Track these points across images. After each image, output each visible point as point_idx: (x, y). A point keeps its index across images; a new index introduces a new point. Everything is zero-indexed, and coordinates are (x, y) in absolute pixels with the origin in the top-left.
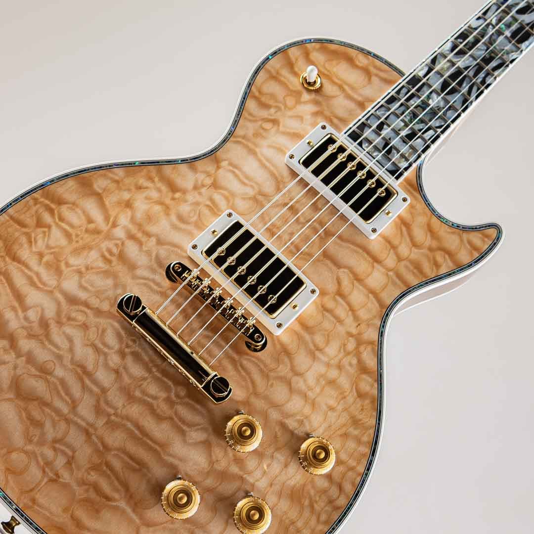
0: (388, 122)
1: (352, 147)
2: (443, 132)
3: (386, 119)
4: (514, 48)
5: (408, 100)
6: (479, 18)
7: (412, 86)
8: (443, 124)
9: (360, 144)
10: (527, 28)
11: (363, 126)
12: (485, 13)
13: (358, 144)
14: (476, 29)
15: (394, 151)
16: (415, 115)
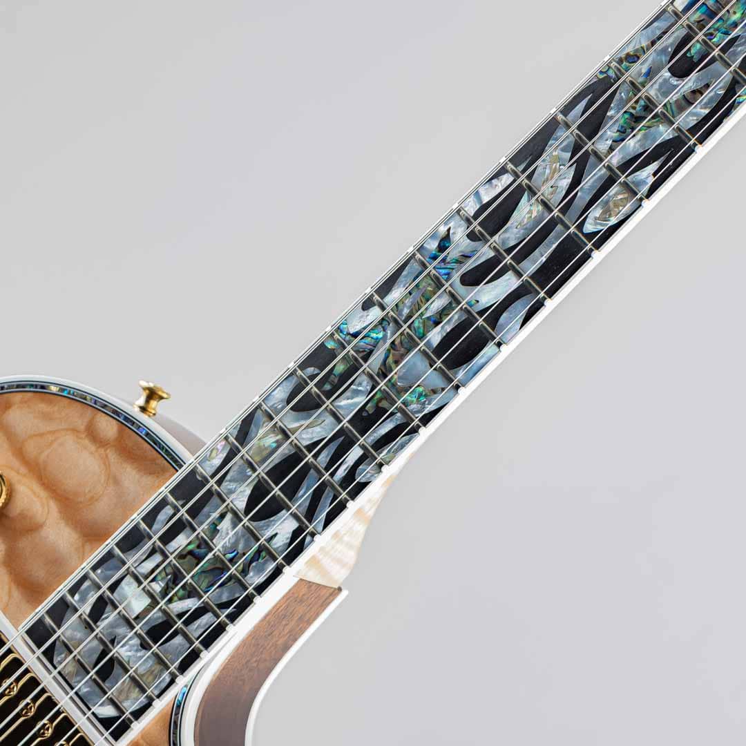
0: (115, 597)
1: (32, 659)
2: (233, 618)
3: (113, 588)
4: (438, 381)
5: (168, 537)
6: (367, 305)
7: (181, 502)
8: (237, 595)
9: (49, 654)
10: (480, 321)
11: (61, 610)
12: (386, 287)
13: (44, 653)
14: (355, 335)
15: (117, 669)
16: (176, 577)
